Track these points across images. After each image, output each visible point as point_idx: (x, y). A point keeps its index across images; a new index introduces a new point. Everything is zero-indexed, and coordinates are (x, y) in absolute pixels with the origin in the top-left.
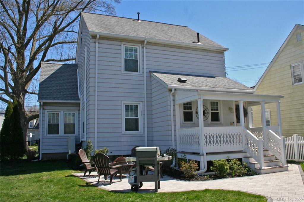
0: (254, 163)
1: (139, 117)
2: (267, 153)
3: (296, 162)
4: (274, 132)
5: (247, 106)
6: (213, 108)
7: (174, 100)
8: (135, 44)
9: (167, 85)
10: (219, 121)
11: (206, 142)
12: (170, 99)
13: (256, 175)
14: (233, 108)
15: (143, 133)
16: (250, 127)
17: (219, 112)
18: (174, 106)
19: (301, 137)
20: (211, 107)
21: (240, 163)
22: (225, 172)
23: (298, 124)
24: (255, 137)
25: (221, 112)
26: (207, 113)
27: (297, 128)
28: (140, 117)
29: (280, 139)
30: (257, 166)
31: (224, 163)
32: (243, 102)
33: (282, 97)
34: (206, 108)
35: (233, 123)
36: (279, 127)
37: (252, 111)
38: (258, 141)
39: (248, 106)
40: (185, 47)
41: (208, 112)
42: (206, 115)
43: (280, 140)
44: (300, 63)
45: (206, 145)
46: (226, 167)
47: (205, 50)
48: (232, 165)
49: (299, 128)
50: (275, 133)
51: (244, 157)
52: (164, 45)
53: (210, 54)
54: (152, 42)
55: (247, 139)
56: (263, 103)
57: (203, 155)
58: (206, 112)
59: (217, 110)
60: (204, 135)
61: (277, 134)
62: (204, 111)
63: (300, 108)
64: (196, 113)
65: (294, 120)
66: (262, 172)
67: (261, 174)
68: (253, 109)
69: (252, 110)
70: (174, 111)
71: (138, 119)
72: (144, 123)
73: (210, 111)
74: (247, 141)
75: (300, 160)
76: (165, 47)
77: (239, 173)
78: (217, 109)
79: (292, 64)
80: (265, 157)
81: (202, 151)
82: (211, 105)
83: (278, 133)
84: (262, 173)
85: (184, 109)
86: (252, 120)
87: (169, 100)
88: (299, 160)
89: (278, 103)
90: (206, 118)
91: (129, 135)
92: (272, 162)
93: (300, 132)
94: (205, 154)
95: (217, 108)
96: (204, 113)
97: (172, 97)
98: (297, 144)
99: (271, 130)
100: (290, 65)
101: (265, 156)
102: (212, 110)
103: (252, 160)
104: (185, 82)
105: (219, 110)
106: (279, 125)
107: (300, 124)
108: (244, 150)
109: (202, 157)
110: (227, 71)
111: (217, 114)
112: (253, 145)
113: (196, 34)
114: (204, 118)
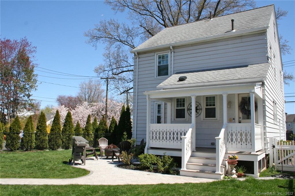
6: (209, 104)
8: (165, 51)
10: (215, 117)
17: (215, 108)
20: (206, 103)
25: (217, 108)
26: (200, 109)
34: (198, 104)
35: (234, 119)
40: (213, 41)
42: (198, 112)
47: (239, 37)
52: (192, 44)
53: (244, 40)
54: (179, 45)
58: (198, 108)
59: (214, 105)
62: (196, 107)
64: (187, 109)
66: (181, 173)
73: (205, 107)
76: (192, 46)
82: (206, 101)
85: (177, 107)
90: (198, 115)
95: (215, 102)
96: (197, 109)
102: (207, 105)
105: (215, 105)
113: (231, 21)
114: (196, 115)
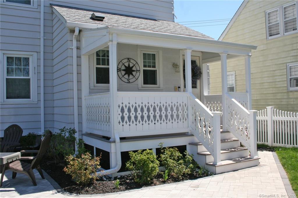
0: (205, 155)
1: (30, 77)
2: (226, 136)
3: (269, 147)
4: (239, 102)
5: (201, 63)
6: (147, 64)
7: (78, 48)
9: (66, 22)
10: (157, 84)
11: (123, 118)
12: (72, 46)
13: (207, 175)
14: (178, 64)
15: (37, 103)
16: (205, 95)
17: (156, 70)
18: (79, 57)
19: (275, 109)
20: (144, 62)
21: (181, 155)
22: (150, 174)
23: (271, 92)
24: (208, 110)
25: (159, 70)
26: (137, 70)
27: (269, 98)
28: (32, 76)
29: (249, 113)
30: (210, 160)
31: (148, 158)
32: (191, 51)
33: (255, 48)
34: (135, 62)
35: (179, 87)
36: (248, 94)
37: (208, 71)
38: (213, 117)
39: (203, 63)
41: (139, 69)
42: (134, 74)
43: (249, 115)
44: (278, 9)
45: (121, 123)
46: (151, 165)
48: (166, 160)
49: (272, 98)
50: (242, 104)
51: (190, 144)
55: (195, 113)
56: (224, 56)
57: (114, 142)
59: (154, 67)
60: (119, 106)
61: (243, 106)
62: (131, 68)
63: (274, 71)
64: (117, 70)
65: (266, 87)
66: (218, 170)
67: (215, 174)
68: (210, 69)
69: (208, 69)
70: (79, 65)
71: (29, 79)
72: (39, 87)
73: (142, 68)
74: (196, 117)
75: (275, 145)
77: (177, 174)
78: (154, 65)
79: (267, 10)
80: (223, 144)
81: (113, 135)
82: (144, 58)
83: (246, 104)
84: (217, 172)
85: (98, 63)
86: (209, 84)
87: (70, 47)
88: (273, 143)
89: (247, 57)
90: (134, 79)
91: (13, 106)
92: (235, 151)
93: (273, 103)
94: (118, 140)
95: (155, 63)
96: (131, 71)
97: (75, 43)
98: (272, 120)
99: (236, 99)
100: (265, 11)
101: (223, 141)
102: (145, 66)
103: (202, 149)
104: (102, 21)
105: (156, 67)
106: (247, 92)
107: (274, 92)
108: (189, 132)
109: (113, 145)
110: (175, 12)
111: (154, 73)
112: (204, 123)
